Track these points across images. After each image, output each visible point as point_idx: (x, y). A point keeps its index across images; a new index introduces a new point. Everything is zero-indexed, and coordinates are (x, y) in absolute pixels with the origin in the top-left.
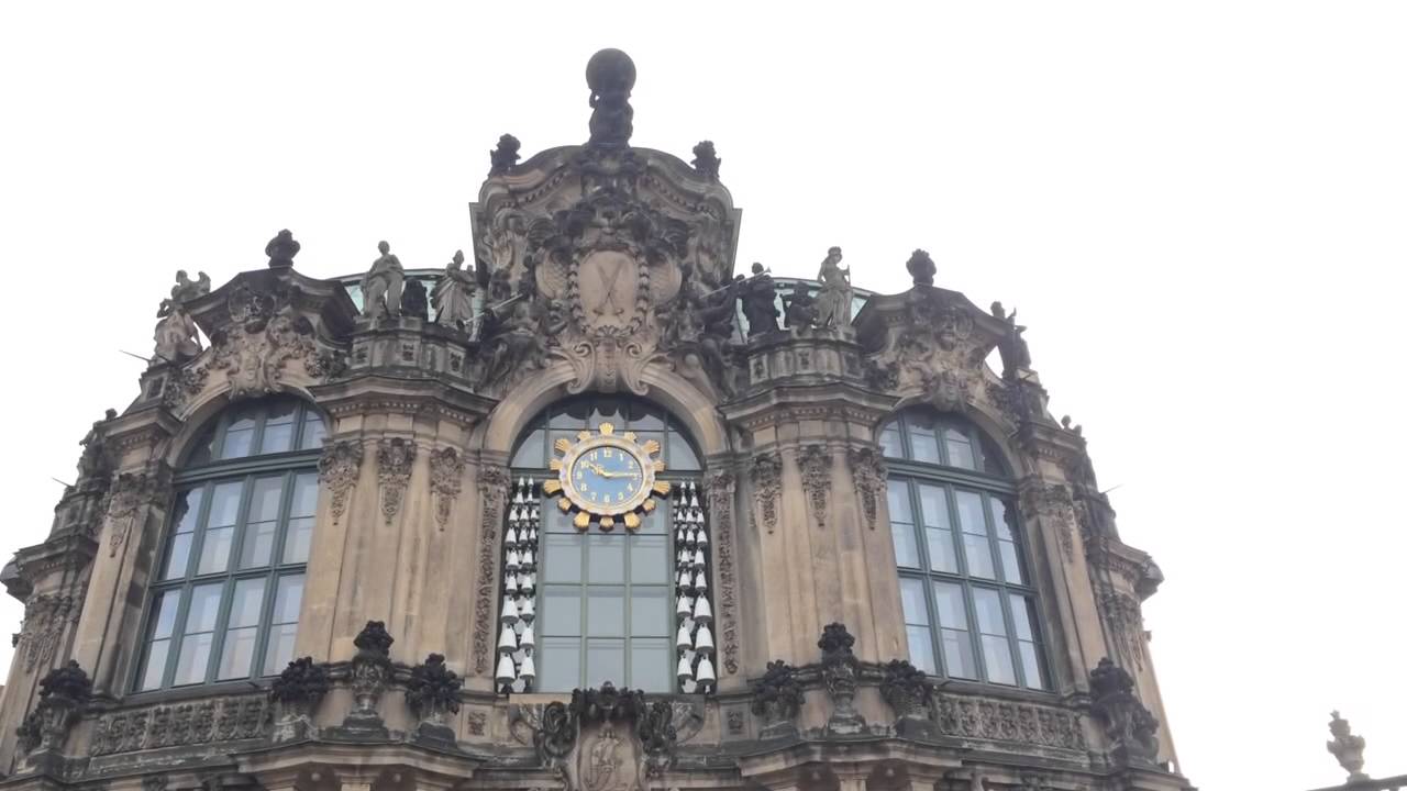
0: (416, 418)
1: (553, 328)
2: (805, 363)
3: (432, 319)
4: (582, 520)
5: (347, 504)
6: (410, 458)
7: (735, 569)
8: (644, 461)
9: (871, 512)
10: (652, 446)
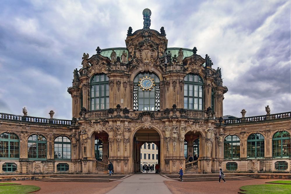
0: (121, 77)
1: (139, 62)
2: (175, 68)
3: (121, 62)
4: (144, 90)
5: (113, 89)
6: (120, 83)
7: (163, 97)
8: (152, 82)
9: (181, 90)
10: (153, 79)
